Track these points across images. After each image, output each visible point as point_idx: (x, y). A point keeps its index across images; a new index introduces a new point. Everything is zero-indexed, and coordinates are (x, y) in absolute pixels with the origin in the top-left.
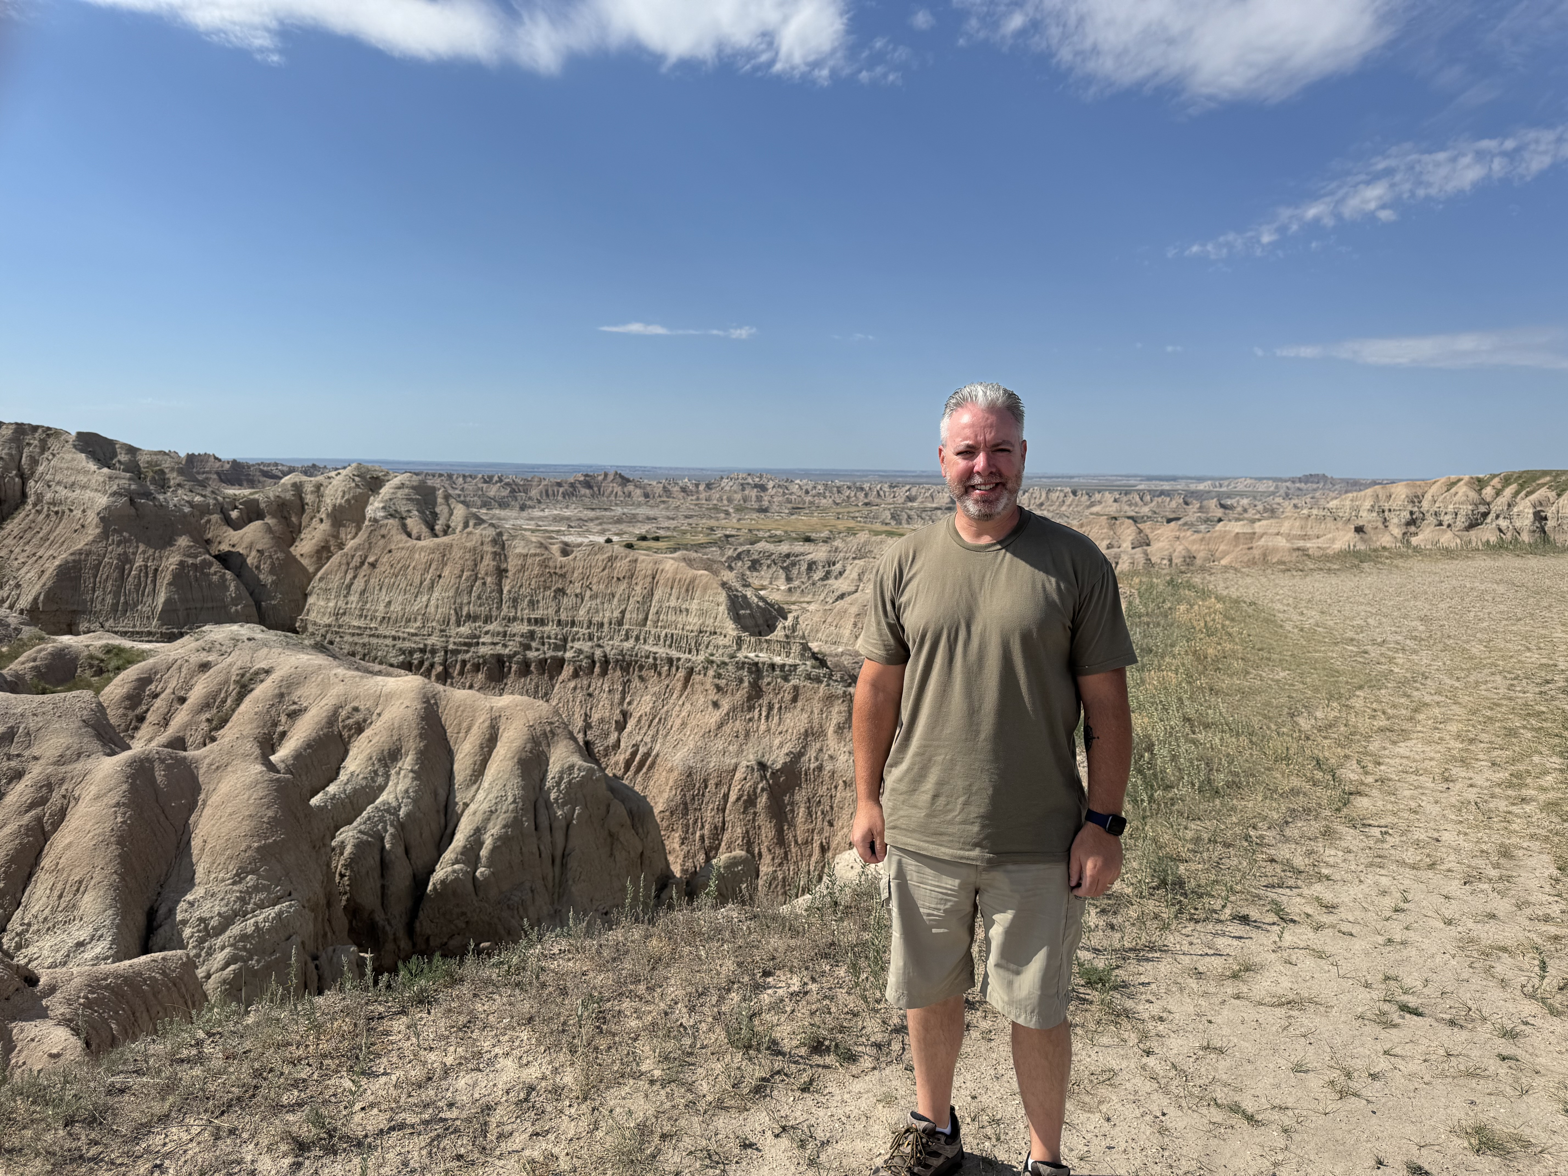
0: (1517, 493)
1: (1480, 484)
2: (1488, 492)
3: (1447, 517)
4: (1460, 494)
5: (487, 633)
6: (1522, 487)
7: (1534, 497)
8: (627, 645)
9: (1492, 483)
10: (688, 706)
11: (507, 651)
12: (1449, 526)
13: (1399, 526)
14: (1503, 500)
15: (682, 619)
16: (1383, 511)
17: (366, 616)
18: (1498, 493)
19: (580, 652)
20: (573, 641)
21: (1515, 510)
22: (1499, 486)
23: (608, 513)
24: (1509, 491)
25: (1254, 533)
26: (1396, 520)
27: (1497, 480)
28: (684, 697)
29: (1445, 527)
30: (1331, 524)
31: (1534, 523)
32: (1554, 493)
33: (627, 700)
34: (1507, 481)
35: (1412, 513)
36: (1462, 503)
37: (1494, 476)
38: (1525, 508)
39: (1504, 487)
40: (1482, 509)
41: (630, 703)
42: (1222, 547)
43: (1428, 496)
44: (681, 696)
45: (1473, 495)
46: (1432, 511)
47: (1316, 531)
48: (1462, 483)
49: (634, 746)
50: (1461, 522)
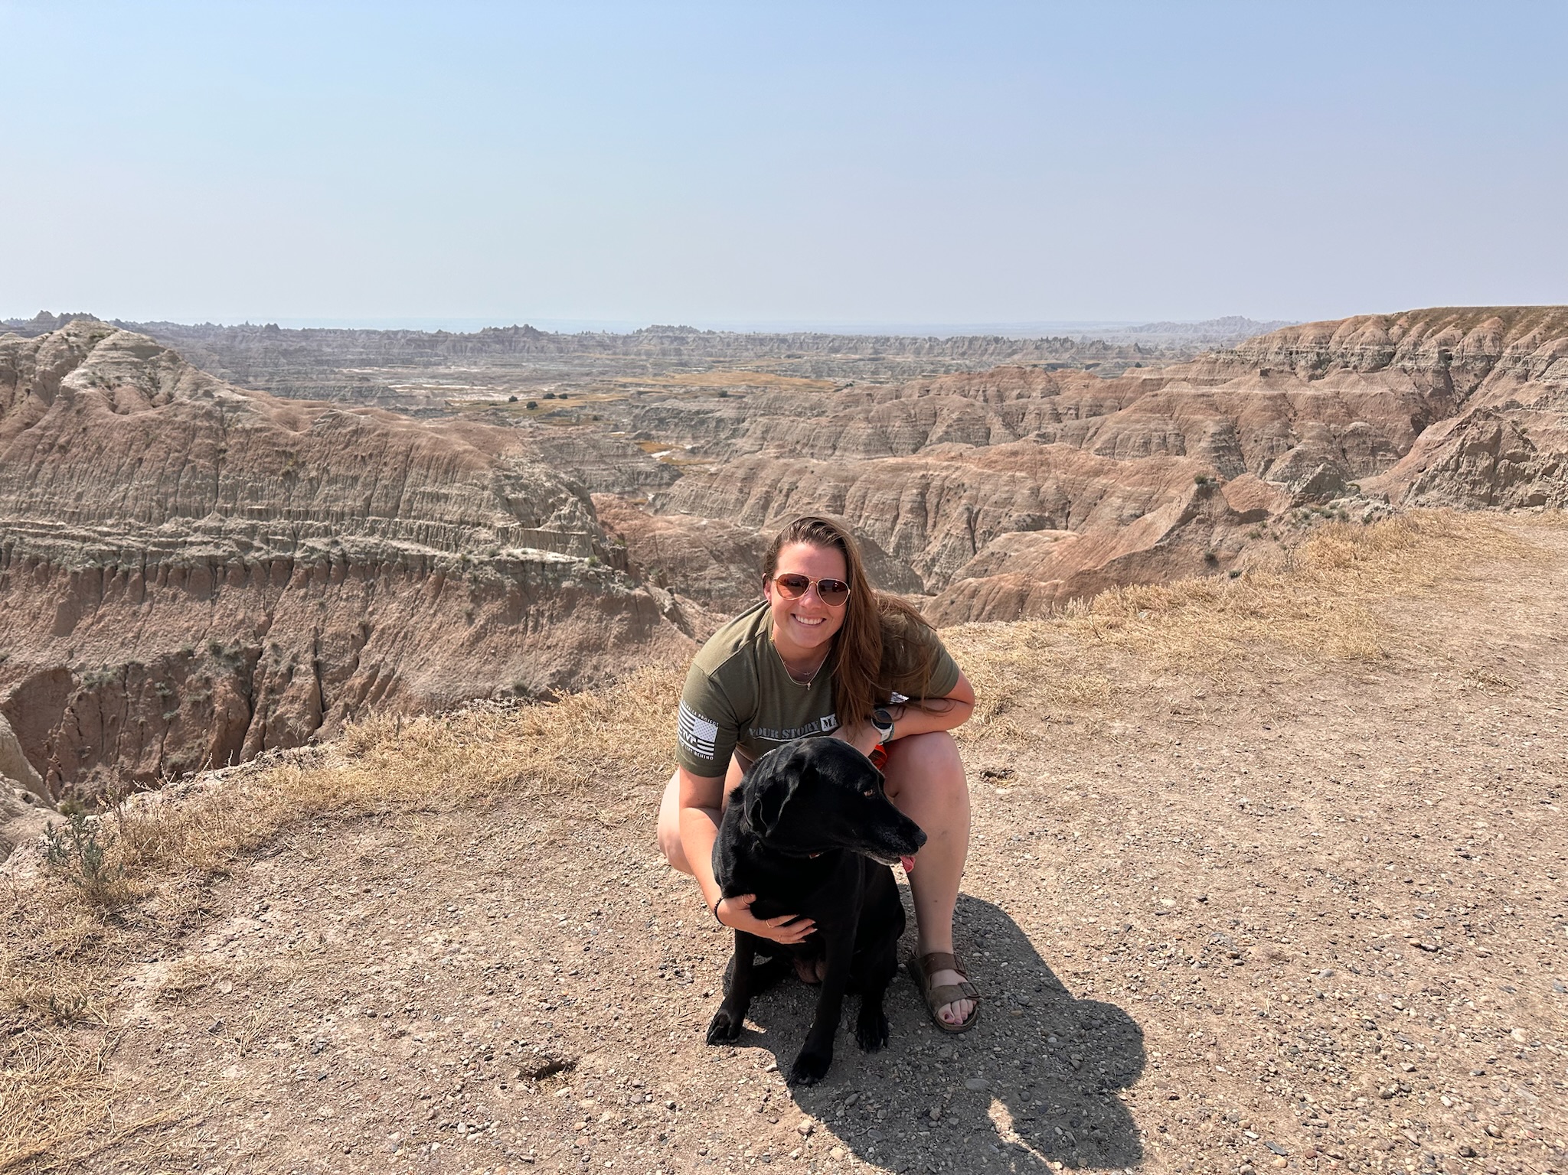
0: (1425, 331)
1: (1387, 322)
2: (1395, 330)
3: (1354, 359)
4: (1367, 334)
5: (196, 530)
6: (1428, 325)
7: (1440, 336)
8: (373, 540)
9: (1399, 322)
10: (439, 617)
11: (220, 553)
12: (1355, 367)
13: (1305, 368)
14: (1409, 339)
15: (438, 508)
16: (1291, 353)
17: (54, 511)
18: (1404, 333)
19: (313, 550)
20: (305, 536)
21: (1421, 349)
22: (1406, 325)
23: (518, 370)
24: (1414, 332)
25: (1162, 379)
26: (1303, 363)
27: (1404, 318)
28: (435, 606)
29: (1350, 369)
30: (1239, 369)
31: (1439, 362)
32: (1460, 332)
33: (370, 609)
34: (1414, 318)
35: (1318, 354)
36: (1369, 344)
37: (1401, 315)
38: (1431, 347)
39: (1411, 326)
40: (1389, 349)
41: (372, 614)
42: (1129, 395)
43: (1336, 337)
44: (433, 604)
45: (1380, 334)
46: (1339, 352)
47: (1223, 377)
48: (1370, 322)
49: (372, 667)
50: (1366, 364)
